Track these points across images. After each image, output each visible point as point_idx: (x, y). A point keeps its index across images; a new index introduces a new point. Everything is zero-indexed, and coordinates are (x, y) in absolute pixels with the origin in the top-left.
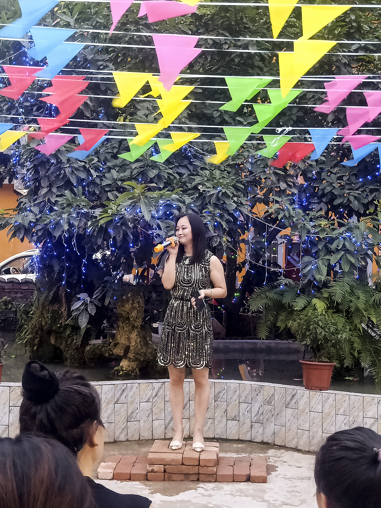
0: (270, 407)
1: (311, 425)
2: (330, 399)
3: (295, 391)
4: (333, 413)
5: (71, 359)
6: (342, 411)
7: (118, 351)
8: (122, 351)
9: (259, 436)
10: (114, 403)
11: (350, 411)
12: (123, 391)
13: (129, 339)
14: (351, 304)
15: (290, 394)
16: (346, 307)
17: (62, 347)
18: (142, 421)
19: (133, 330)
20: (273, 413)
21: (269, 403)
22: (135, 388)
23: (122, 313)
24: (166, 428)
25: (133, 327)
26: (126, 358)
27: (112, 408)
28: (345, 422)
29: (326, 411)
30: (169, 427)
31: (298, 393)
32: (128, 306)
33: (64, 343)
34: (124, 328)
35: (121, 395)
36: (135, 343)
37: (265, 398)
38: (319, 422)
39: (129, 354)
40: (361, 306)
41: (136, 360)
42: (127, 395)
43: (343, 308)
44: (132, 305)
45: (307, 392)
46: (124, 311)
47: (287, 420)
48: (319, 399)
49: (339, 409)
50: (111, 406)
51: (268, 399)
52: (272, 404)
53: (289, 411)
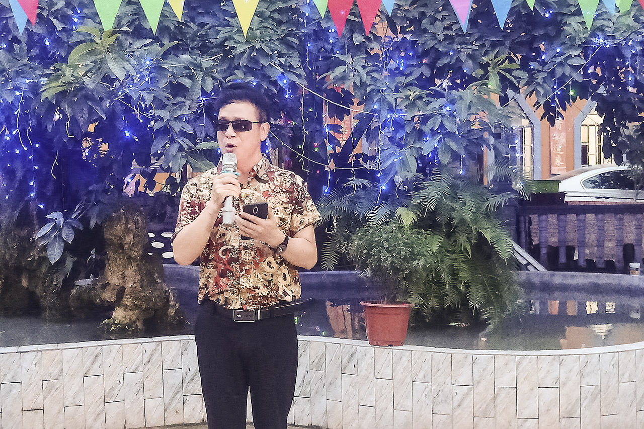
0: (320, 374)
1: (377, 399)
2: (404, 359)
3: (354, 348)
4: (409, 380)
5: (50, 309)
6: (421, 376)
7: (108, 296)
8: (114, 296)
9: (305, 418)
10: (83, 375)
11: (433, 376)
12: (96, 356)
13: (124, 277)
14: (454, 214)
15: (348, 353)
16: (446, 218)
17: (38, 291)
18: (127, 401)
19: (130, 263)
20: (324, 381)
21: (318, 367)
22: (114, 351)
23: (112, 239)
24: (165, 410)
25: (130, 259)
26: (120, 306)
27: (80, 384)
28: (425, 393)
29: (399, 376)
30: (171, 408)
31: (358, 351)
32: (119, 228)
33: (40, 284)
34: (116, 261)
35: (93, 363)
36: (132, 283)
37: (312, 361)
38: (389, 393)
39: (125, 299)
40: (468, 216)
41: (135, 307)
42: (103, 363)
43: (442, 219)
44: (126, 226)
45: (371, 349)
46: (115, 235)
47: (344, 392)
48: (388, 359)
49: (417, 374)
50: (78, 380)
51: (316, 361)
52: (323, 369)
53: (346, 378)
